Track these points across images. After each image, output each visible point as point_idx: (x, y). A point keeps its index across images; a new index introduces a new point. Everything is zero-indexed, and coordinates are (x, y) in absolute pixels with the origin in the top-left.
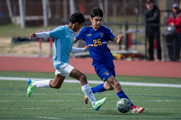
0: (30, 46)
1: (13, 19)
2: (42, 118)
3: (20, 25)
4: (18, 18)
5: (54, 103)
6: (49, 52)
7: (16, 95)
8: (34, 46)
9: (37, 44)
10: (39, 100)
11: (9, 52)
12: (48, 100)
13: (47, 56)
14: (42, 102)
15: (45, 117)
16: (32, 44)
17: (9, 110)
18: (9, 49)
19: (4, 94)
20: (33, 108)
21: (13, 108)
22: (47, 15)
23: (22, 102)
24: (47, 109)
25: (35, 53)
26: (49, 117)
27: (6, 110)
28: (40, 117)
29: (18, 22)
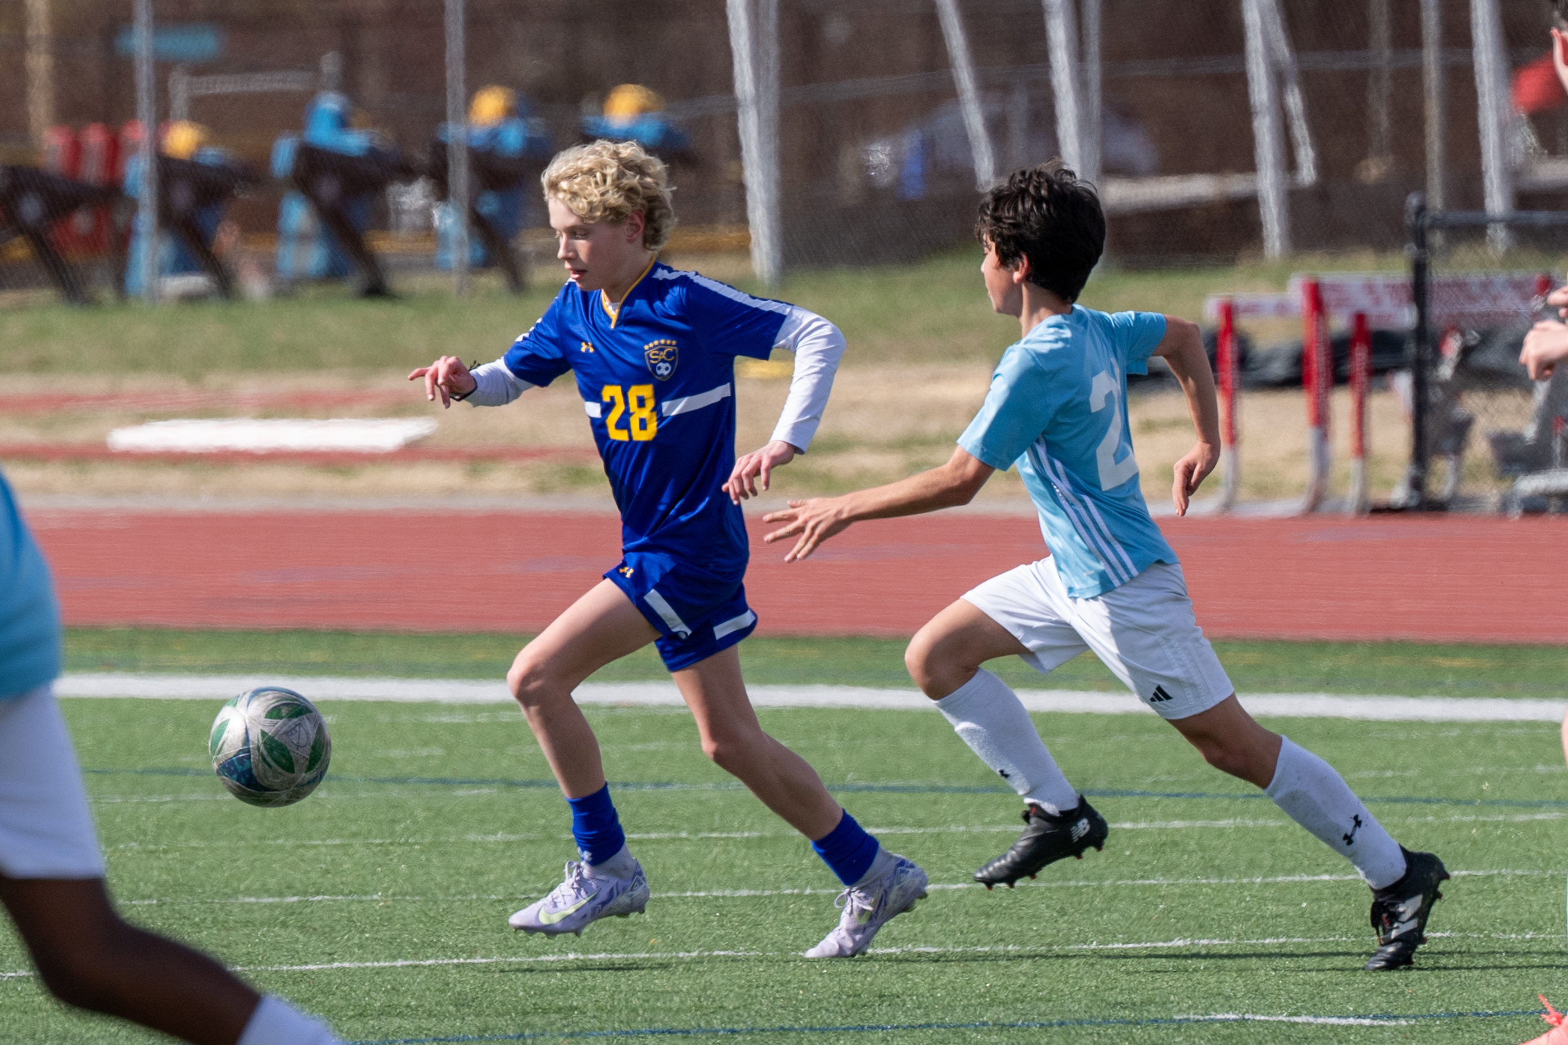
2: (1242, 1022)
12: (1291, 872)
13: (1290, 503)
15: (1270, 1010)
20: (1167, 940)
28: (1226, 1016)
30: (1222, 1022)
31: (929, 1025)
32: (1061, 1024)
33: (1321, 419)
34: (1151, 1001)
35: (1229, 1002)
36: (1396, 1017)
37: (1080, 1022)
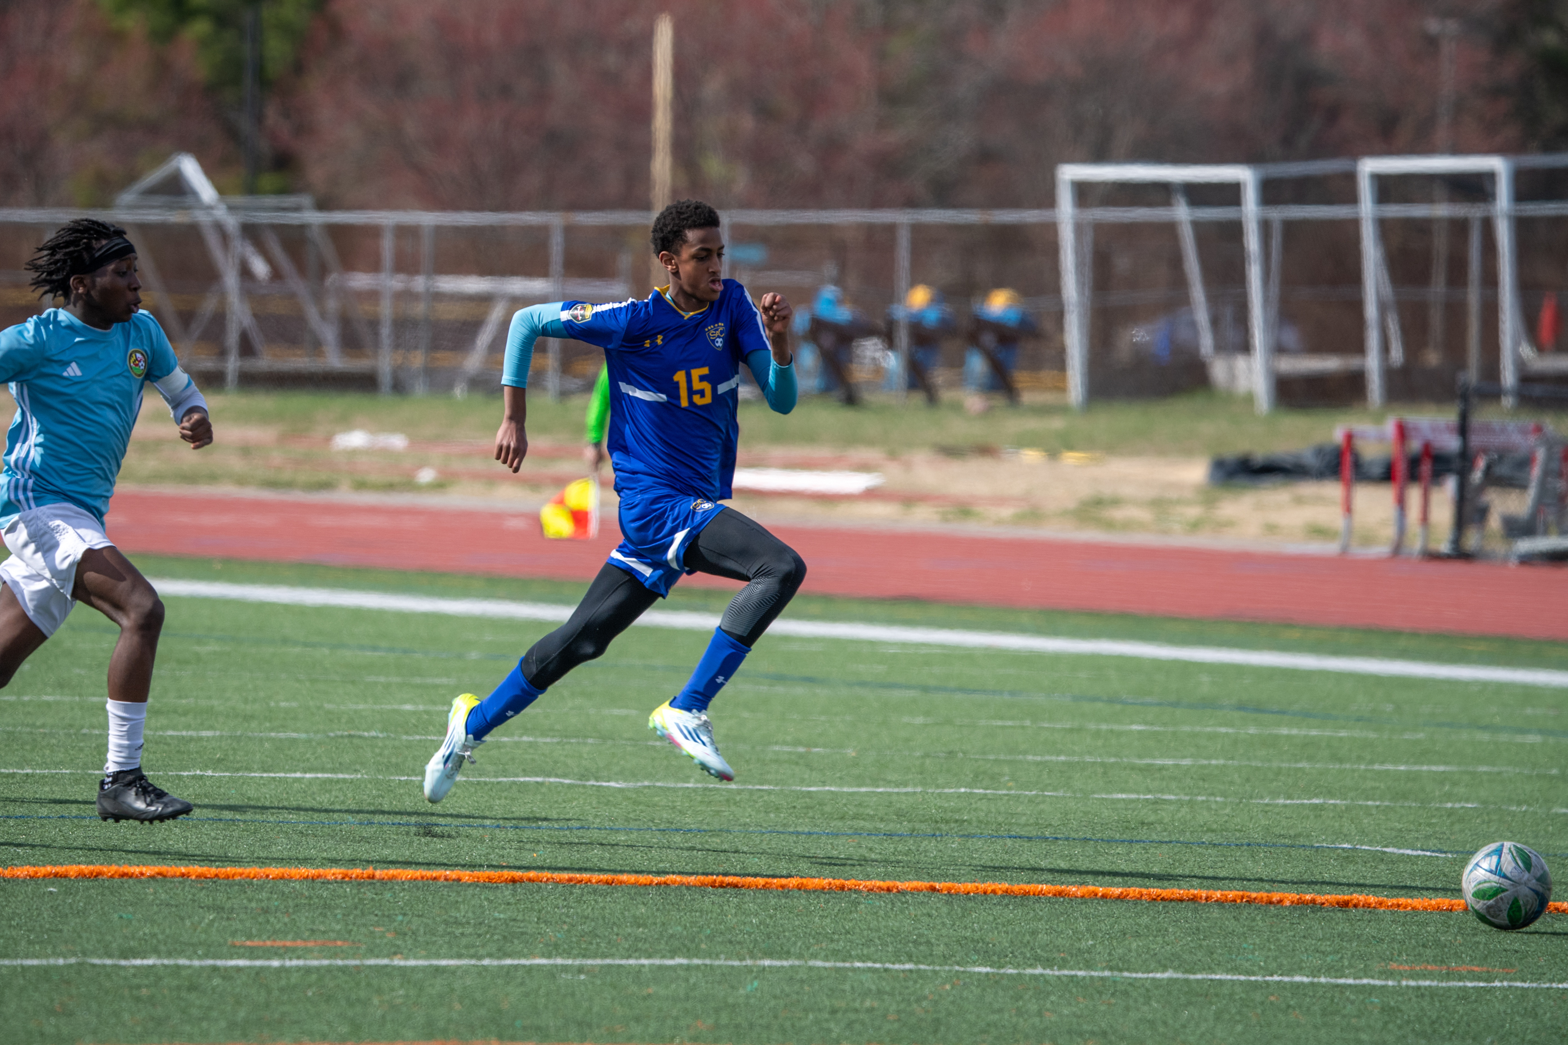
0: (1299, 501)
1: (1219, 370)
2: (1354, 849)
3: (1249, 399)
4: (1241, 363)
5: (1413, 777)
6: (1390, 532)
7: (1227, 733)
8: (1319, 500)
9: (1332, 490)
10: (1341, 761)
11: (1195, 526)
12: (1382, 763)
13: (1381, 550)
14: (1353, 771)
15: (1371, 843)
16: (1308, 489)
17: (1191, 803)
18: (1194, 512)
19: (1171, 729)
20: (1309, 799)
21: (1212, 798)
22: (1385, 348)
23: (1258, 769)
24: (1377, 807)
25: (1318, 532)
26: (1386, 846)
27: (1180, 803)
28: (1345, 846)
29: (1242, 385)
30: (1343, 849)
31: (1171, 842)
32: (1249, 845)
33: (1401, 502)
34: (1299, 835)
35: (1346, 838)
36: (1445, 852)
37: (1259, 845)
